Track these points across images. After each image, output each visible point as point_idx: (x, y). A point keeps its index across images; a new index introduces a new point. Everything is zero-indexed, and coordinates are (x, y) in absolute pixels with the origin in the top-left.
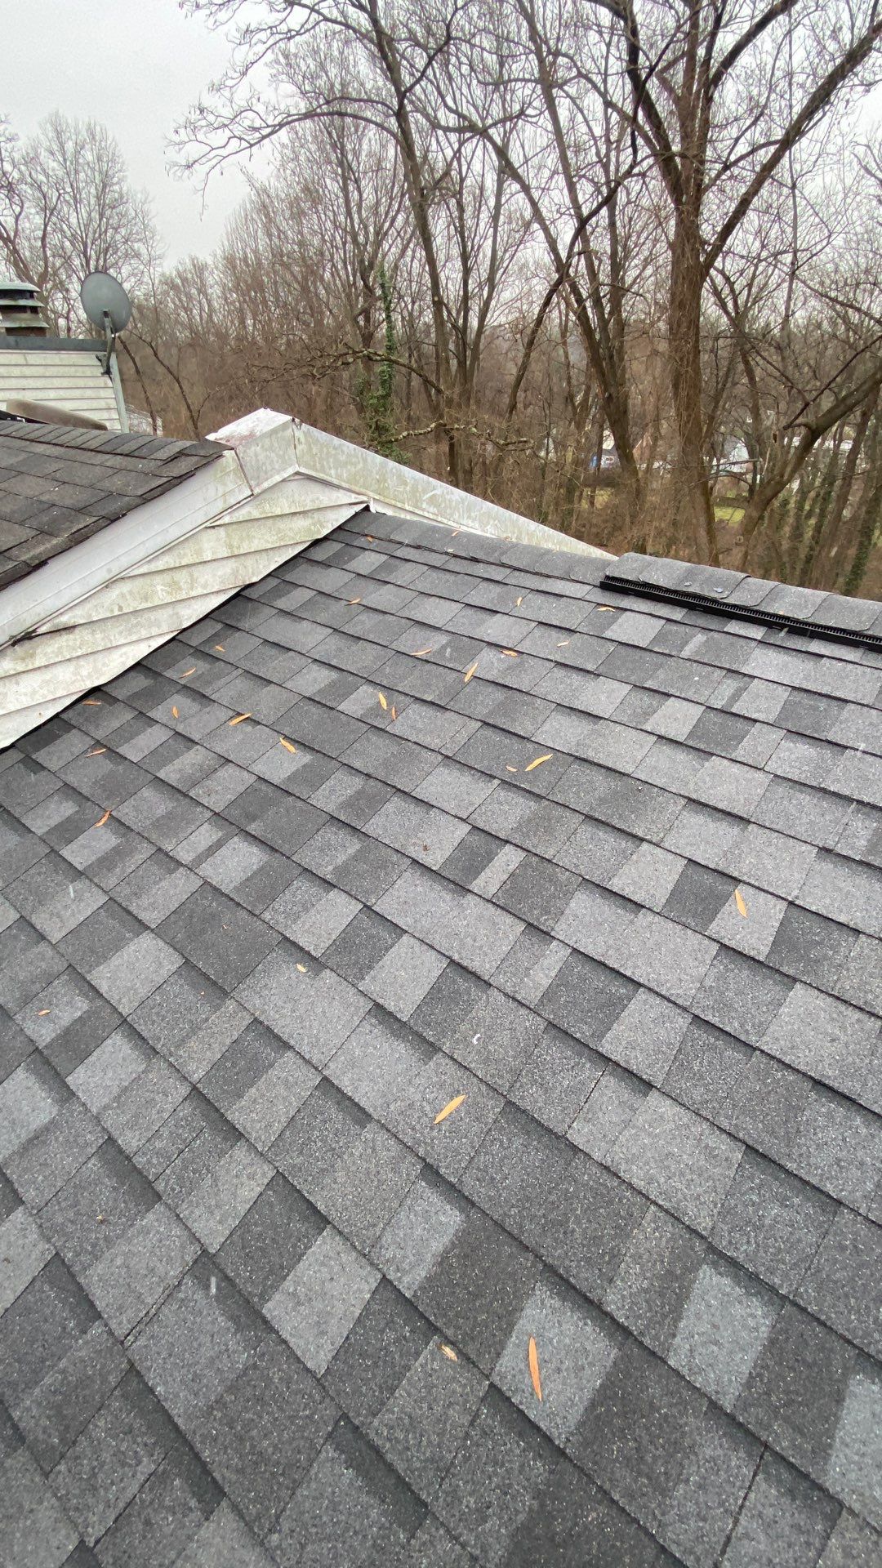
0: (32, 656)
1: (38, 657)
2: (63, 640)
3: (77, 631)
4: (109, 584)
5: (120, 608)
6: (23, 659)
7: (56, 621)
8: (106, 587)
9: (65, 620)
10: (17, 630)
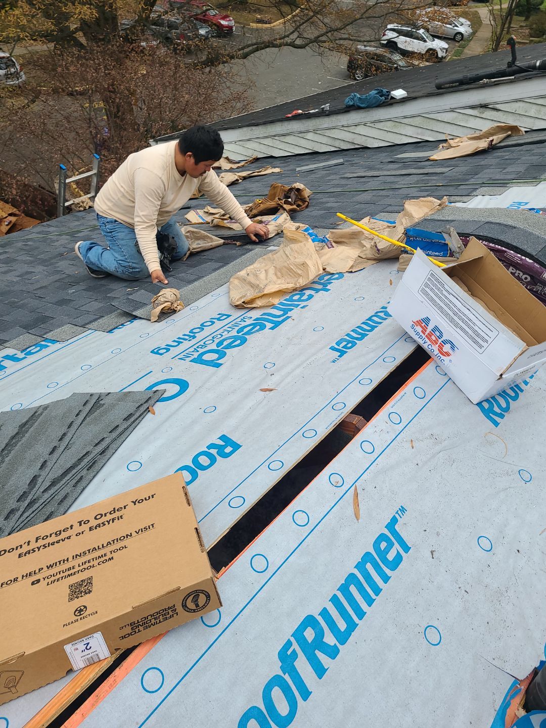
0: (483, 113)
1: (484, 114)
2: (494, 113)
3: (500, 112)
4: (516, 101)
6: (480, 113)
7: (495, 105)
9: (498, 106)
10: (483, 102)
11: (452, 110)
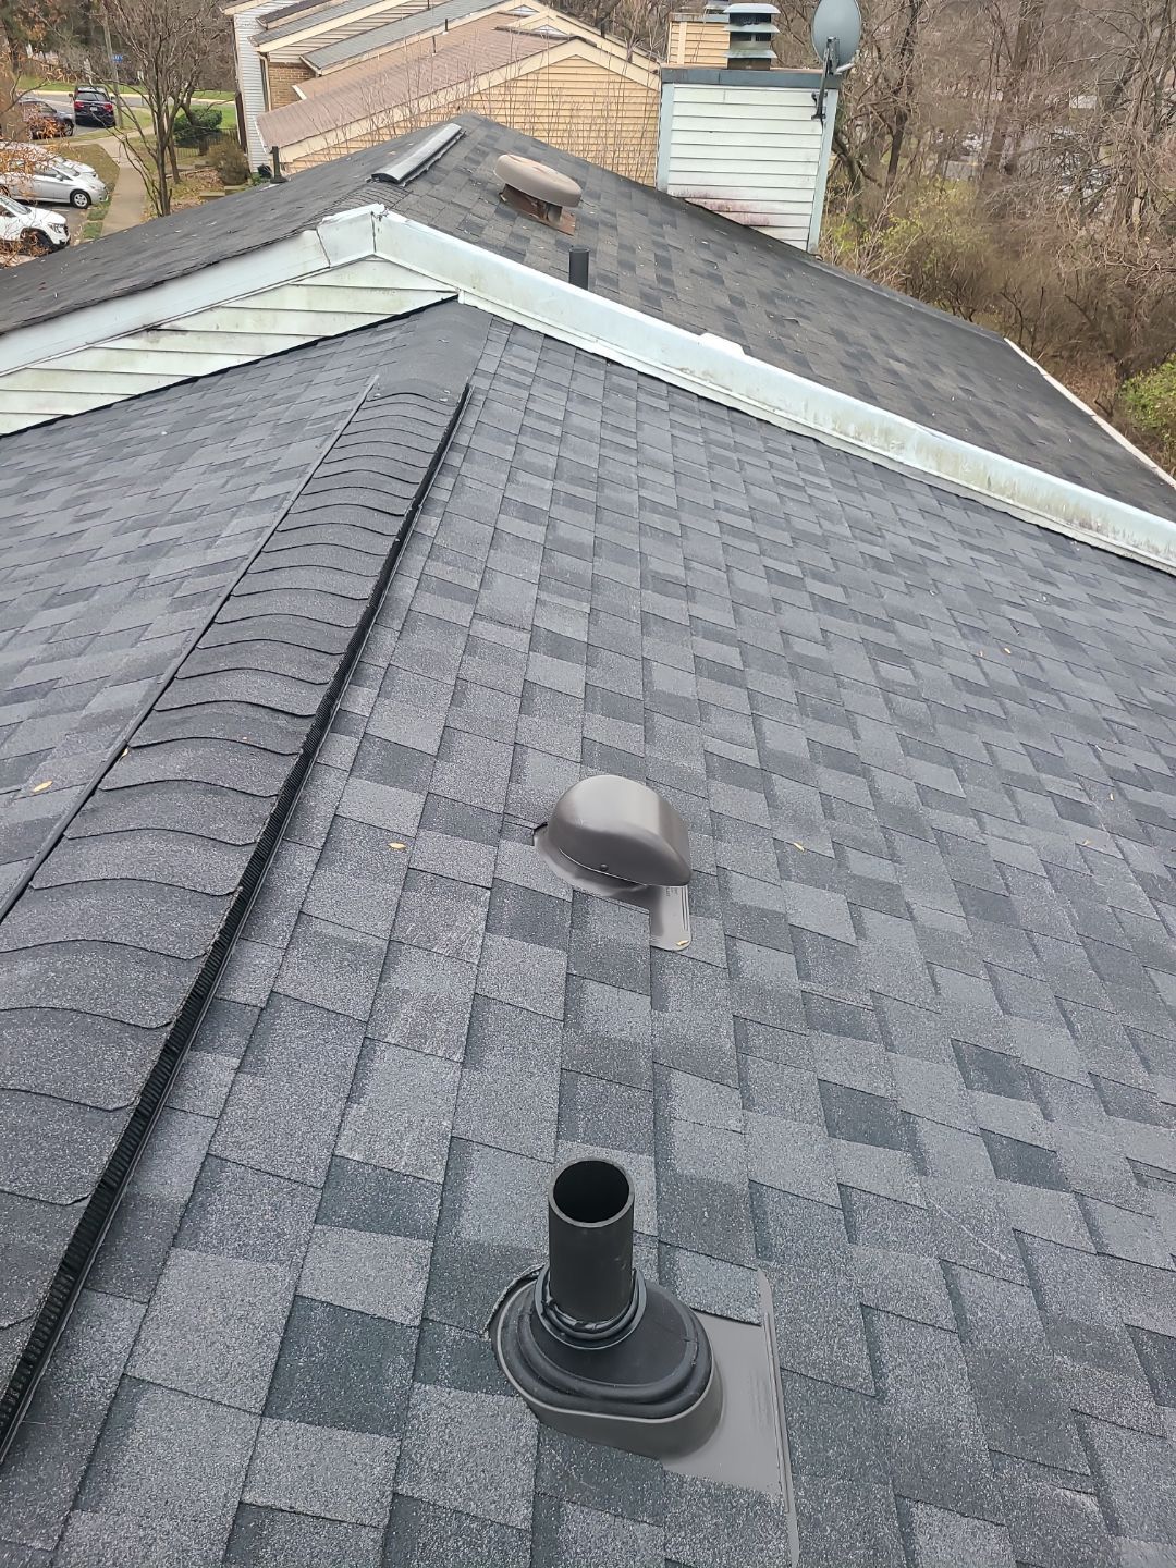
0: (158, 341)
1: (161, 343)
2: (178, 337)
3: (188, 334)
4: (212, 308)
5: (218, 327)
6: (152, 342)
7: (174, 323)
8: (211, 309)
9: (180, 324)
10: (148, 322)
11: (91, 346)
